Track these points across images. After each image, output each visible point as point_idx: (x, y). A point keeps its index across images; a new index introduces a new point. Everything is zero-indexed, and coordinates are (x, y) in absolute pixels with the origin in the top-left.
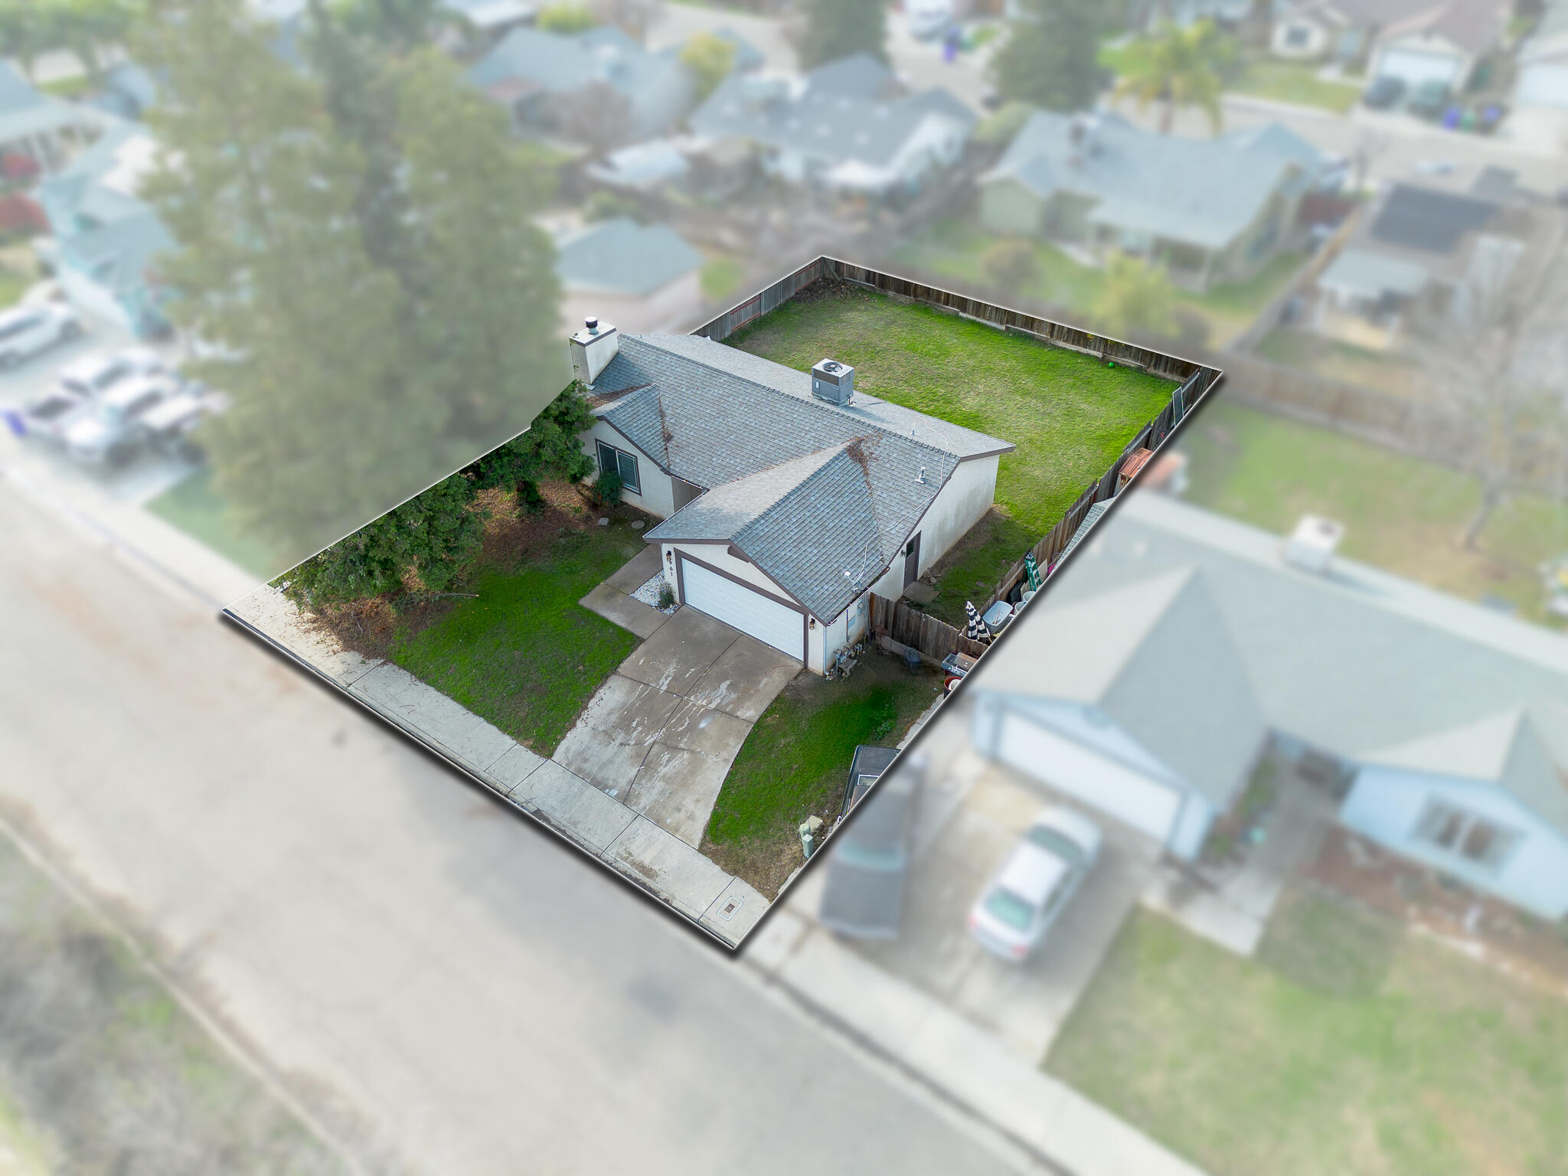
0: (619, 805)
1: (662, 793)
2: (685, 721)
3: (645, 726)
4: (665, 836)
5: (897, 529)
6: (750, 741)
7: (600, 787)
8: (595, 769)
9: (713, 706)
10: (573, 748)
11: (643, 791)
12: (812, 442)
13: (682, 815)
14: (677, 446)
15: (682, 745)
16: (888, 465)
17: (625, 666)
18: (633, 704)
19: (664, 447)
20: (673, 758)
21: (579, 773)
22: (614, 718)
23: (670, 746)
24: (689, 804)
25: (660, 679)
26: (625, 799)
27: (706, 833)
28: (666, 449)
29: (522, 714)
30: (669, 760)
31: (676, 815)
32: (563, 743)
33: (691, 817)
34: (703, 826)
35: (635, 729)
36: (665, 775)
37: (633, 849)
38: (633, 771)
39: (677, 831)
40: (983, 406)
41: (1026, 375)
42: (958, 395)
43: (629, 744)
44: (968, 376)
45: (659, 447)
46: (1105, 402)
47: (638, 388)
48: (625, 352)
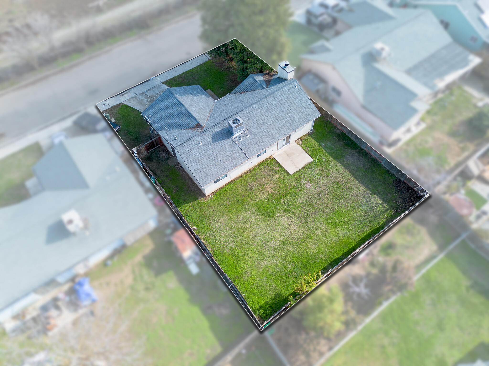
1: (140, 99)
4: (128, 98)
5: (165, 134)
7: (148, 90)
8: (154, 89)
10: (162, 87)
11: (142, 96)
14: (238, 95)
15: (150, 103)
16: (188, 133)
19: (239, 92)
21: (155, 87)
24: (134, 103)
26: (142, 93)
27: (125, 104)
28: (238, 93)
30: (147, 101)
31: (132, 100)
32: (165, 85)
33: (130, 103)
34: (127, 104)
36: (144, 99)
37: (129, 94)
38: (149, 95)
39: (128, 100)
40: (279, 223)
41: (300, 251)
42: (290, 216)
43: (157, 95)
44: (306, 226)
45: (239, 91)
46: (266, 274)
47: (268, 85)
48: (287, 81)
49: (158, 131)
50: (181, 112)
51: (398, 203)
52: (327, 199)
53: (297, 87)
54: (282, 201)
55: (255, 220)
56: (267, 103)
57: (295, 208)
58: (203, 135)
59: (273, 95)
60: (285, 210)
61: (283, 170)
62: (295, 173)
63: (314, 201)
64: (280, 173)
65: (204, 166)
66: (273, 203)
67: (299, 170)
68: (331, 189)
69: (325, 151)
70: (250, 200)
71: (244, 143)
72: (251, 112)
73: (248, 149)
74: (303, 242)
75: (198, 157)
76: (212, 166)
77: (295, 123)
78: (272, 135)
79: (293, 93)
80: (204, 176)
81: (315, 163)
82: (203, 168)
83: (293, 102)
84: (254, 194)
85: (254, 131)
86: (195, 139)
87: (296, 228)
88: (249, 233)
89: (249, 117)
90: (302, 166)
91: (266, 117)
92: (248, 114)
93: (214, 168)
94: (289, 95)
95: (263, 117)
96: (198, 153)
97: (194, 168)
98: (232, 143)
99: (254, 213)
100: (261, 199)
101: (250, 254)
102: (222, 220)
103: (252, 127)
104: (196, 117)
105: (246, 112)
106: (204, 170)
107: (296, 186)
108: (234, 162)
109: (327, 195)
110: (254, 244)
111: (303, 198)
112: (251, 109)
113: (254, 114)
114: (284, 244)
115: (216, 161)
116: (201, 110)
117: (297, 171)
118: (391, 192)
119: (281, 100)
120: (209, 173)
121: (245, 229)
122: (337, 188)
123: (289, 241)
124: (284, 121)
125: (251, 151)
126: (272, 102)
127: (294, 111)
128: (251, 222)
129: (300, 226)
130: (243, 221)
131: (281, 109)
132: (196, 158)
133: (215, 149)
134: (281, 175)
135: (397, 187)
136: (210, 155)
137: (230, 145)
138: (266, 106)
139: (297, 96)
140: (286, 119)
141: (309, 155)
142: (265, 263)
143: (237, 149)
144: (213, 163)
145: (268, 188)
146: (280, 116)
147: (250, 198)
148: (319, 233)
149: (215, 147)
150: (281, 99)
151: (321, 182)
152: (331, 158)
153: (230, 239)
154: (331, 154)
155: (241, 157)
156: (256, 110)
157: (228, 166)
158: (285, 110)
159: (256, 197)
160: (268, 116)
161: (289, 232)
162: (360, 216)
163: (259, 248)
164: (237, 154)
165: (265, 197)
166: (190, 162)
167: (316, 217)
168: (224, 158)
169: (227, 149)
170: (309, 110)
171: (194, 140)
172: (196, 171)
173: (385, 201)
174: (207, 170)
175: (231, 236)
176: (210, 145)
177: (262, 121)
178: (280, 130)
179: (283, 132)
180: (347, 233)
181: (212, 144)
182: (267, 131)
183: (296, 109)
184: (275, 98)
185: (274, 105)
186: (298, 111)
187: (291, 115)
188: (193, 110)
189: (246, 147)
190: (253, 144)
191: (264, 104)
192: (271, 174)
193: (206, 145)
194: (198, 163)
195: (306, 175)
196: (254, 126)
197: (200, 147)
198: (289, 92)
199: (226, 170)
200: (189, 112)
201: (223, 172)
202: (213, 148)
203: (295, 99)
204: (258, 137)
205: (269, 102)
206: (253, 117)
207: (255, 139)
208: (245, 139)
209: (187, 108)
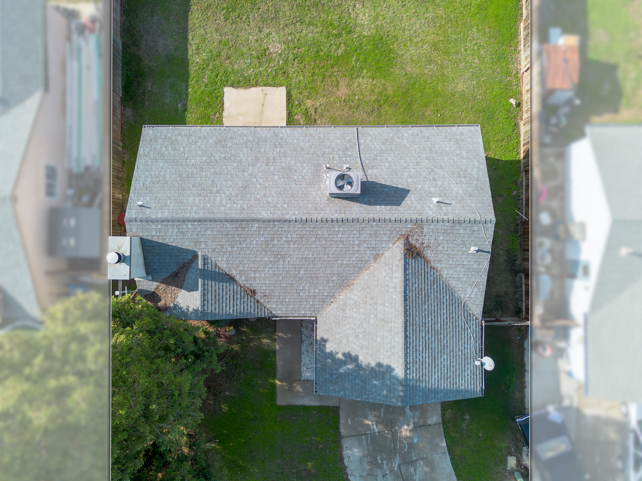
2: (405, 444)
3: (386, 459)
5: (474, 292)
6: (447, 436)
9: (412, 426)
12: (368, 252)
14: (264, 296)
15: (414, 458)
16: (440, 248)
17: (343, 431)
18: (368, 450)
19: (256, 301)
20: (416, 468)
22: (365, 464)
23: (408, 462)
25: (369, 427)
28: (258, 302)
30: (415, 470)
35: (382, 463)
40: (376, 18)
42: (350, 16)
43: (387, 474)
45: (252, 304)
47: (189, 263)
48: (146, 235)
49: (478, 319)
50: (417, 318)
53: (140, 203)
54: (340, 52)
55: (409, 51)
56: (235, 206)
57: (331, 24)
58: (421, 215)
59: (208, 215)
60: (350, 32)
61: (292, 107)
62: (277, 87)
63: (290, 14)
64: (300, 105)
65: (455, 158)
66: (357, 60)
67: (266, 86)
68: (246, 15)
69: (190, 90)
70: (390, 92)
71: (344, 159)
72: (286, 206)
73: (345, 143)
75: (458, 179)
76: (439, 152)
77: (211, 141)
78: (277, 143)
79: (159, 195)
80: (465, 143)
81: (227, 81)
82: (458, 155)
83: (178, 179)
84: (373, 98)
85: (308, 168)
86: (442, 214)
88: (434, 36)
89: (296, 199)
90: (254, 89)
91: (261, 181)
92: (295, 205)
93: (437, 146)
94: (172, 198)
95: (267, 185)
96: (453, 186)
97: (477, 164)
98: (370, 171)
99: (402, 63)
100: (370, 80)
102: (461, 87)
103: (307, 178)
104: (398, 277)
105: (297, 212)
106: (458, 152)
107: (296, 61)
108: (389, 138)
109: (264, 8)
110: (441, 12)
111: (304, 32)
112: (279, 212)
113: (281, 199)
115: (424, 155)
116: (372, 298)
117: (270, 86)
119: (199, 195)
120: (452, 143)
121: (435, 46)
122: (234, 10)
124: (229, 156)
125: (340, 138)
126: (224, 202)
127: (193, 161)
128: (417, 51)
130: (430, 61)
131: (216, 180)
132: (463, 179)
133: (410, 177)
134: (302, 101)
136: (429, 170)
137: (377, 168)
138: (241, 202)
139: (158, 186)
140: (223, 156)
141: (223, 103)
143: (367, 155)
144: (434, 155)
145: (343, 91)
146: (230, 168)
147: (386, 95)
149: (410, 180)
150: (197, 199)
151: (251, 38)
152: (193, 69)
153: (470, 46)
154: (185, 77)
155: (370, 138)
156: (271, 205)
157: (406, 135)
158: (208, 174)
159: (376, 90)
160: (255, 180)
164: (373, 147)
165: (363, 78)
166: (479, 179)
168: (405, 152)
169: (387, 165)
170: (158, 147)
171: (445, 214)
172: (476, 157)
174: (453, 149)
175: (465, 50)
176: (417, 189)
177: (276, 177)
178: (255, 143)
179: (250, 138)
181: (413, 189)
182: (282, 155)
183: (184, 163)
184: (208, 206)
185: (224, 196)
186: (182, 158)
187: (204, 158)
188: (391, 303)
189: (346, 149)
190: (329, 147)
191: (244, 209)
192: (318, 113)
193: (428, 192)
194: (463, 170)
195: (261, 69)
196: (301, 177)
197: (440, 195)
198: (166, 204)
199: (415, 132)
200: (405, 300)
201: (424, 131)
202: (415, 180)
203: (166, 182)
204: (308, 153)
205: (229, 206)
206: (289, 196)
207: (317, 154)
208: (338, 165)
209: (400, 317)
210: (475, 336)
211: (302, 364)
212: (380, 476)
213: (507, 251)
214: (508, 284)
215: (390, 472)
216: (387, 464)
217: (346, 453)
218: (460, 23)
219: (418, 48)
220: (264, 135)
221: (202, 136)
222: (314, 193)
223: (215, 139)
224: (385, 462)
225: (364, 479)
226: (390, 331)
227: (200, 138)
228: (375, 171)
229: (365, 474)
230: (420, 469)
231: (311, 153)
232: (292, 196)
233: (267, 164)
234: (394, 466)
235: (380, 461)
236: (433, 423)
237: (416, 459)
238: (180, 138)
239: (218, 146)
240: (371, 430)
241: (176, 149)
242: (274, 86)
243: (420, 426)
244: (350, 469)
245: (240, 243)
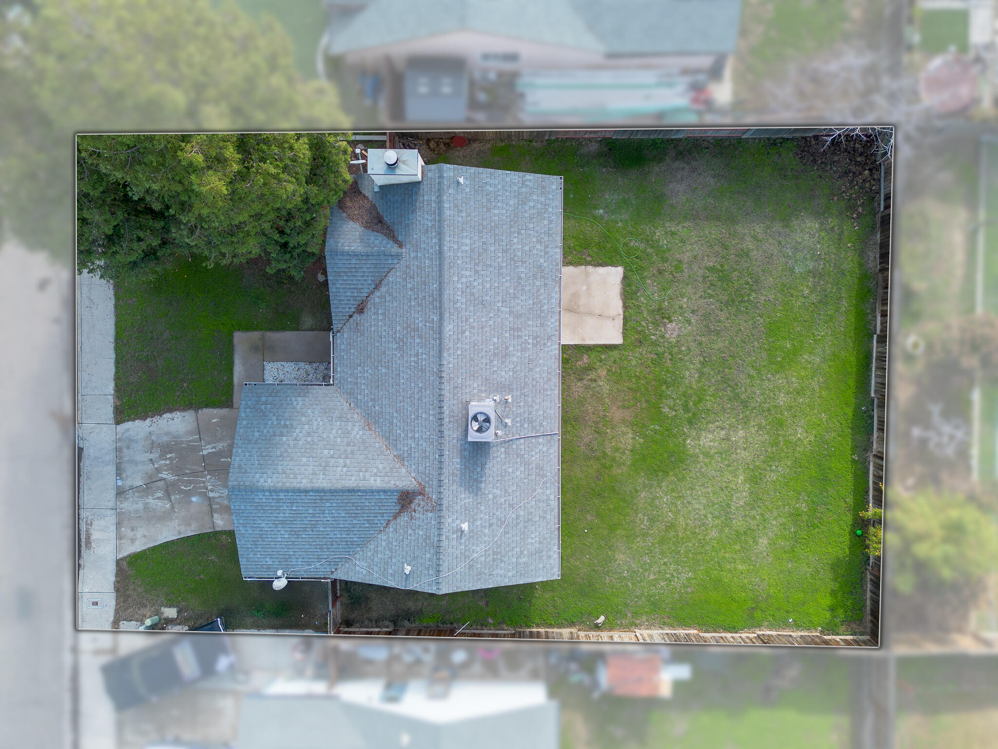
0: (114, 492)
1: (137, 511)
2: (190, 486)
3: (171, 463)
4: (113, 535)
5: (361, 570)
6: (200, 537)
7: (118, 472)
8: (126, 459)
9: (211, 495)
10: (131, 433)
11: (131, 499)
12: (406, 449)
13: (130, 534)
14: (357, 324)
15: (173, 498)
16: (410, 532)
17: (206, 412)
18: (182, 442)
19: (351, 314)
20: (162, 500)
21: (118, 450)
22: (165, 439)
23: (169, 490)
24: (141, 532)
25: (209, 444)
26: (120, 493)
27: (129, 556)
28: (351, 316)
29: (131, 379)
30: (159, 498)
31: (129, 531)
32: (130, 423)
33: (133, 540)
34: (132, 552)
35: (166, 459)
36: (147, 503)
37: (96, 523)
38: (138, 483)
39: (121, 539)
40: (707, 455)
41: (789, 463)
42: (710, 422)
43: (154, 465)
44: (754, 411)
45: (347, 309)
46: (785, 556)
47: (394, 237)
48: (424, 188)
49: (332, 574)
50: (329, 505)
51: (844, 195)
52: (729, 321)
53: (461, 180)
54: (666, 410)
55: (666, 495)
56: (459, 293)
57: (700, 400)
58: (447, 509)
59: (447, 262)
60: (690, 422)
61: (598, 352)
62: (623, 333)
63: (714, 349)
64: (601, 362)
65: (518, 550)
66: (656, 432)
67: (623, 319)
68: (714, 293)
69: (620, 224)
70: (616, 471)
71: (518, 419)
72: (459, 352)
73: (538, 420)
74: (777, 444)
75: (491, 552)
76: (526, 530)
77: (542, 261)
78: (539, 339)
79: (472, 203)
80: (537, 560)
81: (631, 270)
82: (522, 552)
83: (493, 224)
84: (608, 451)
85: (507, 377)
86: (448, 534)
87: (741, 433)
88: (684, 526)
89: (468, 365)
90: (620, 304)
91: (491, 323)
92: (460, 363)
93: (533, 528)
94: (469, 219)
95: (486, 329)
96: (482, 546)
97: (510, 574)
98: (503, 450)
99: (651, 486)
100: (630, 447)
101: (727, 555)
102: (620, 557)
103: (495, 376)
104: (377, 483)
105: (451, 366)
106: (525, 552)
107: (654, 357)
108: (545, 472)
109: (722, 316)
110: (714, 534)
111: (692, 366)
112: (451, 345)
113: (468, 347)
114: (755, 480)
115: (522, 513)
116: (352, 452)
117: (624, 325)
118: (812, 183)
119: (472, 250)
120: (537, 545)
121: (671, 526)
122: (721, 279)
123: (757, 468)
124: (523, 283)
125: (545, 415)
126: (464, 280)
127: (515, 240)
128: (665, 505)
129: (746, 422)
130: (652, 520)
131: (491, 269)
132: (491, 558)
133: (495, 497)
134: (605, 364)
135: (815, 161)
136: (503, 519)
137: (506, 458)
138: (464, 301)
139: (484, 200)
140: (523, 276)
142: (763, 542)
143: (522, 447)
144: (522, 524)
145: (617, 414)
146: (508, 284)
147: (611, 466)
148: (782, 399)
149: (491, 496)
150: (468, 248)
151: (685, 300)
152: (646, 228)
153: (671, 569)
154: (638, 218)
155: (545, 449)
156: (460, 336)
157: (548, 492)
158: (499, 260)
159: (617, 454)
160: (492, 315)
161: (738, 451)
162: (811, 292)
163: (727, 530)
164: (533, 453)
165: (633, 438)
166: (491, 577)
167: (750, 376)
168: (526, 491)
170: (535, 197)
171: (447, 537)
172: (519, 574)
173: (819, 214)
174: (529, 547)
175: (665, 564)
176: (479, 505)
177: (495, 340)
178: (539, 313)
179: (545, 307)
180: (824, 351)
181: (479, 500)
182: (523, 346)
183: (513, 230)
184: (459, 262)
185: (472, 279)
186: (520, 227)
187: (519, 254)
188: (346, 475)
189: (531, 422)
190: (533, 401)
191: (455, 303)
192: (590, 383)
193: (475, 517)
194: (503, 558)
195: (645, 313)
196: (495, 369)
197: (471, 531)
198: (461, 211)
199: (552, 503)
200: (349, 491)
201: (553, 513)
202: (491, 503)
203: (489, 210)
204: (526, 377)
205: (459, 286)
206: (472, 356)
207: (524, 387)
208: (511, 412)
209: (330, 485)
210: (312, 570)
211: (283, 363)
212: (151, 456)
213: (422, 610)
214: (381, 612)
215: (156, 468)
216: (166, 465)
217: (177, 415)
218: (699, 557)
219: (669, 506)
220: (549, 323)
221: (549, 249)
222: (475, 385)
223: (545, 265)
224: (168, 462)
225: (147, 437)
226: (314, 474)
227: (546, 247)
228: (503, 456)
229: (153, 438)
230: (160, 504)
231: (526, 380)
232: (472, 359)
233: (513, 329)
234: (164, 473)
235: (169, 456)
236: (214, 521)
237: (172, 499)
238: (546, 222)
239: (535, 269)
240: (205, 446)
241: (531, 219)
242: (623, 329)
243: (210, 505)
244: (159, 420)
245: (416, 298)
